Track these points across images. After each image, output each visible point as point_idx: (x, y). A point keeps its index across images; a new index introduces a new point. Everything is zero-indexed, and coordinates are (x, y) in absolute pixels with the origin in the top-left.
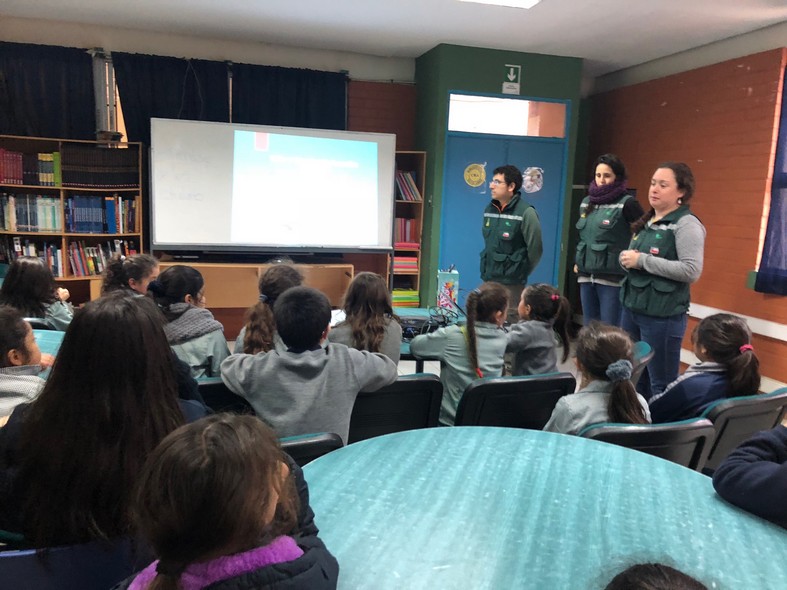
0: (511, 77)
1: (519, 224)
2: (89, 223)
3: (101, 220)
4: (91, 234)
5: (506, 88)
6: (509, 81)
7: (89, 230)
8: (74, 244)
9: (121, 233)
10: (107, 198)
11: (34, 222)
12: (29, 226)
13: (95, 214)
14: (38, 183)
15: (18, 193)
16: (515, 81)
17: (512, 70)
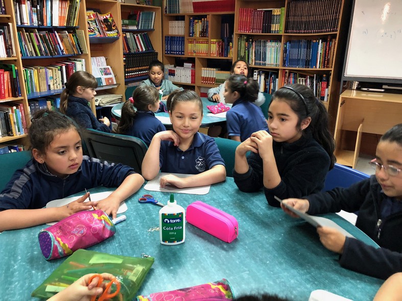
2: (298, 60)
4: (297, 68)
7: (297, 65)
9: (318, 67)
11: (264, 59)
12: (261, 62)
13: (303, 53)
14: (270, 31)
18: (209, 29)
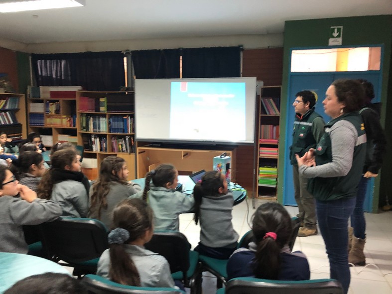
0: (335, 34)
1: (310, 128)
2: (118, 129)
3: (122, 127)
4: (119, 134)
5: (331, 42)
6: (333, 37)
7: (118, 132)
8: (113, 138)
9: (129, 133)
10: (124, 117)
11: (99, 128)
12: (97, 130)
13: (121, 125)
14: (99, 111)
15: (94, 116)
16: (339, 36)
17: (336, 30)
18: (61, 109)
